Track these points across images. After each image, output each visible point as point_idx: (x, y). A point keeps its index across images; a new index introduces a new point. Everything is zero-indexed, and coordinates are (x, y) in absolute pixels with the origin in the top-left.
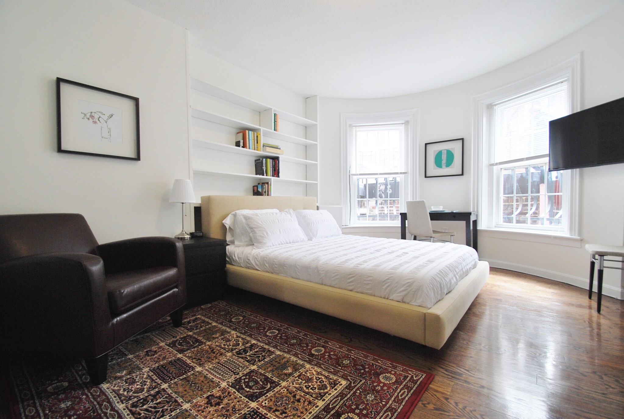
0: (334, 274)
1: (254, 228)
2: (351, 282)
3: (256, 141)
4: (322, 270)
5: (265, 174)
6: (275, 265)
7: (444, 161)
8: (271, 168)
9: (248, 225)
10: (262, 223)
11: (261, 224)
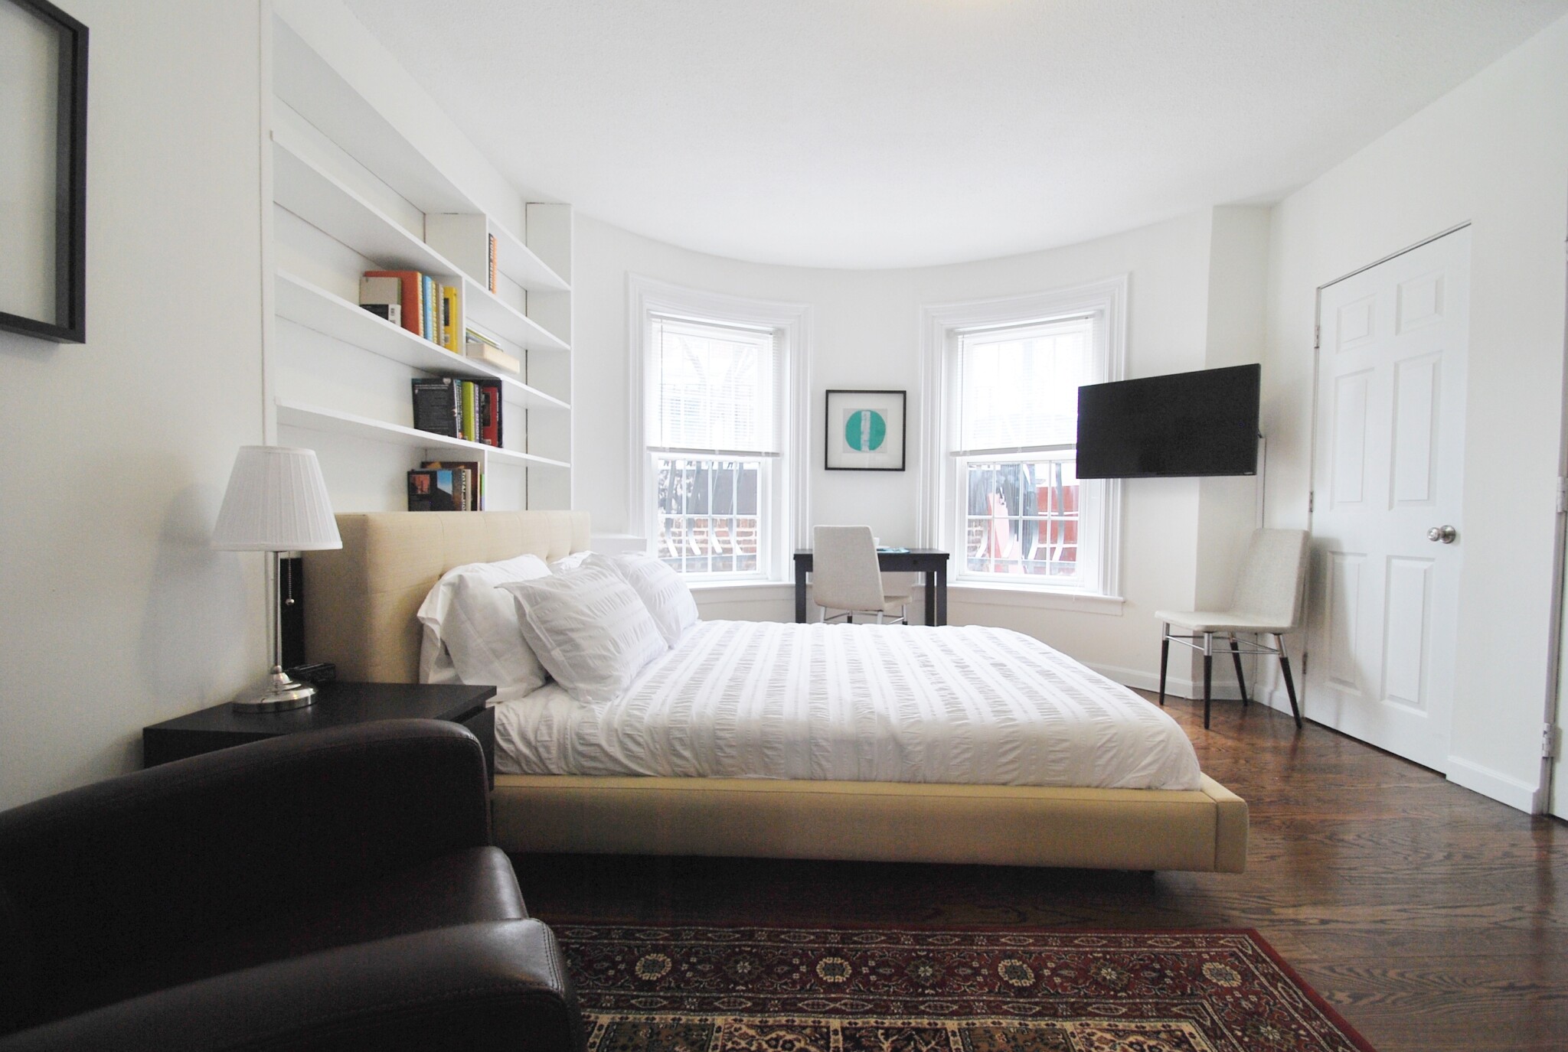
0: (955, 747)
1: (572, 630)
2: (1012, 762)
3: (442, 316)
4: (917, 741)
5: (459, 434)
6: (728, 750)
7: (865, 437)
8: (477, 415)
9: (544, 622)
10: (592, 612)
11: (589, 616)
